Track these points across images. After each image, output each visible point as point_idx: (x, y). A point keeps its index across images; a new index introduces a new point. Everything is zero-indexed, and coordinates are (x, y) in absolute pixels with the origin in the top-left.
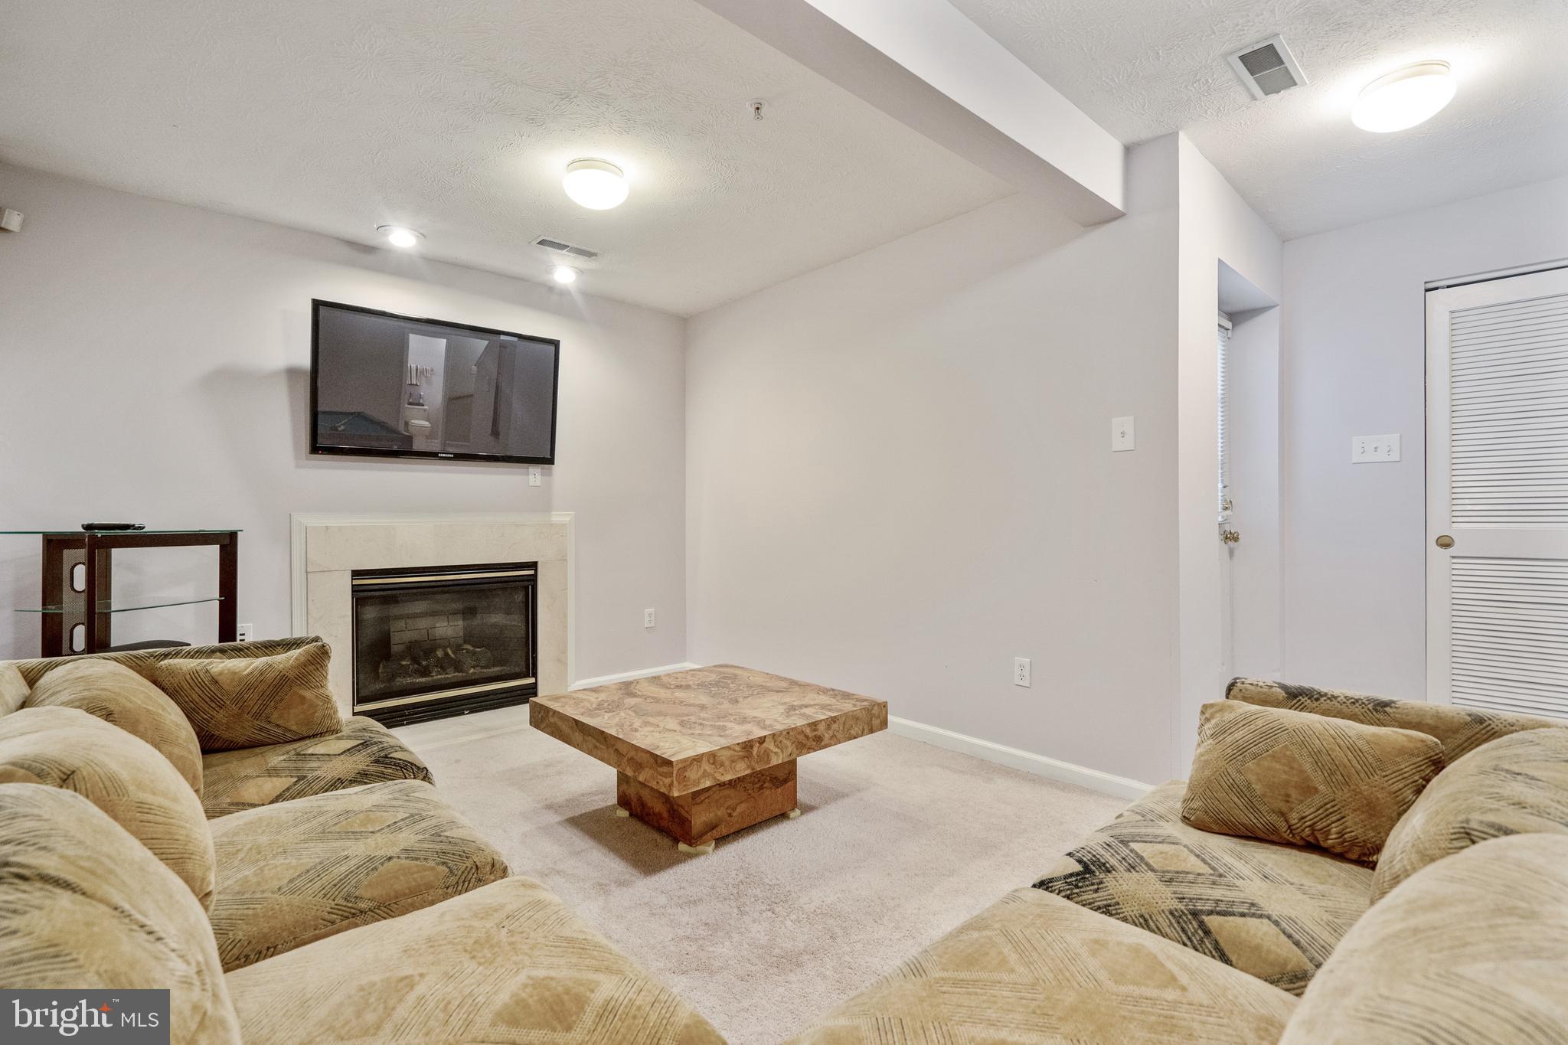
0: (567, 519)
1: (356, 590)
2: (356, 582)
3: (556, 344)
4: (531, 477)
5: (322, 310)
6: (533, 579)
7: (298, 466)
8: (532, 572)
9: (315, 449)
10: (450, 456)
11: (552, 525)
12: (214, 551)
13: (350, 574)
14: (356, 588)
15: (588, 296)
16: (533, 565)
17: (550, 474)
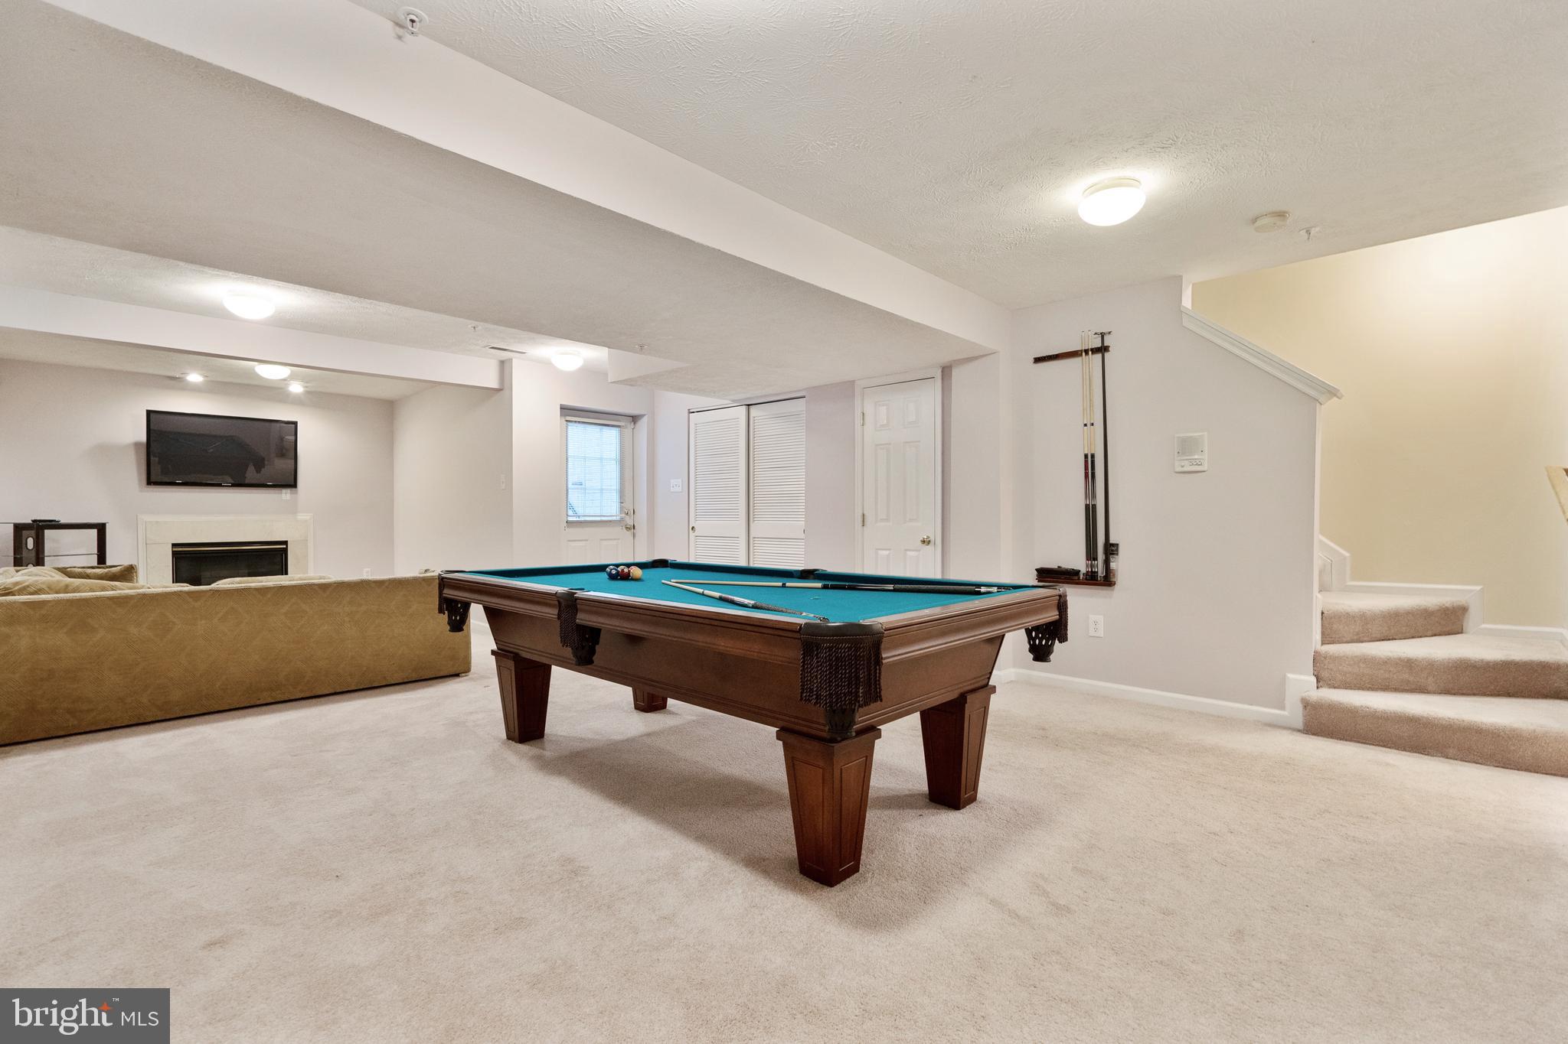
0: (308, 518)
1: (174, 553)
2: (174, 549)
3: (295, 423)
4: (283, 495)
5: (152, 415)
6: (285, 551)
7: (139, 492)
8: (285, 546)
9: (150, 482)
10: (230, 484)
11: (298, 520)
12: (94, 532)
13: (171, 545)
15: (308, 393)
16: (286, 543)
17: (296, 493)
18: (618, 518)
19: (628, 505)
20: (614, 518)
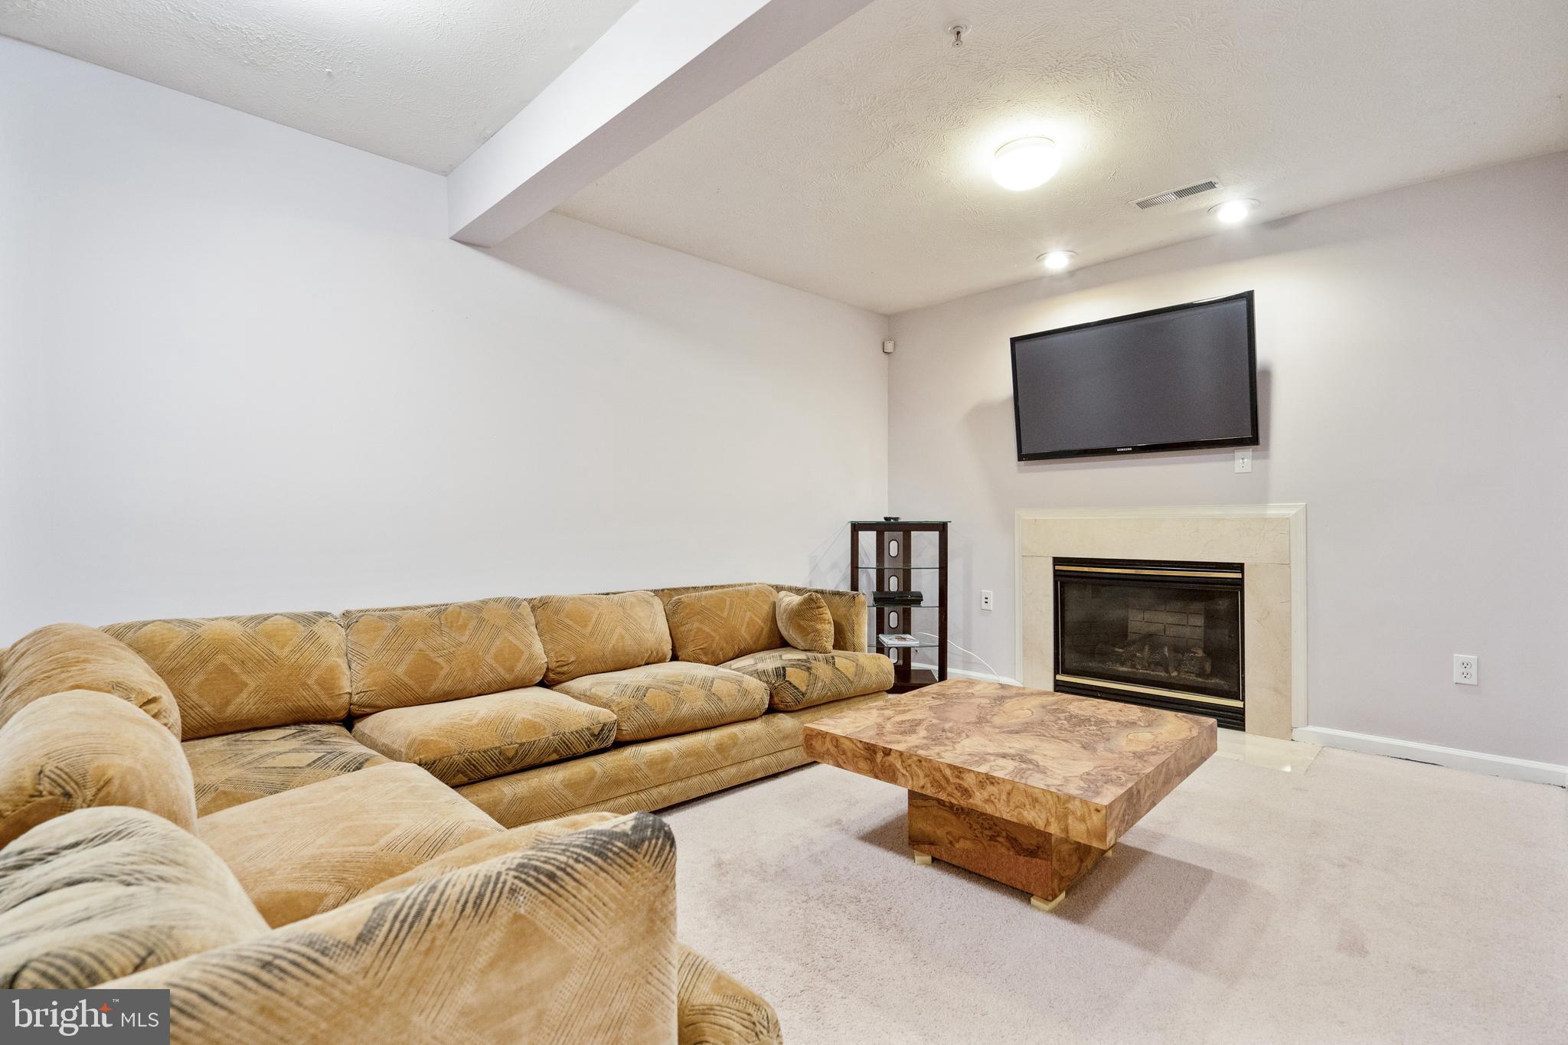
0: (1291, 513)
1: (1057, 575)
2: (1058, 568)
3: (1248, 300)
4: (1239, 463)
6: (1239, 584)
7: (1020, 471)
8: (1240, 576)
9: (1023, 455)
10: (1129, 449)
11: (1266, 519)
13: (1051, 561)
14: (1058, 573)
16: (1240, 568)
17: (1264, 457)
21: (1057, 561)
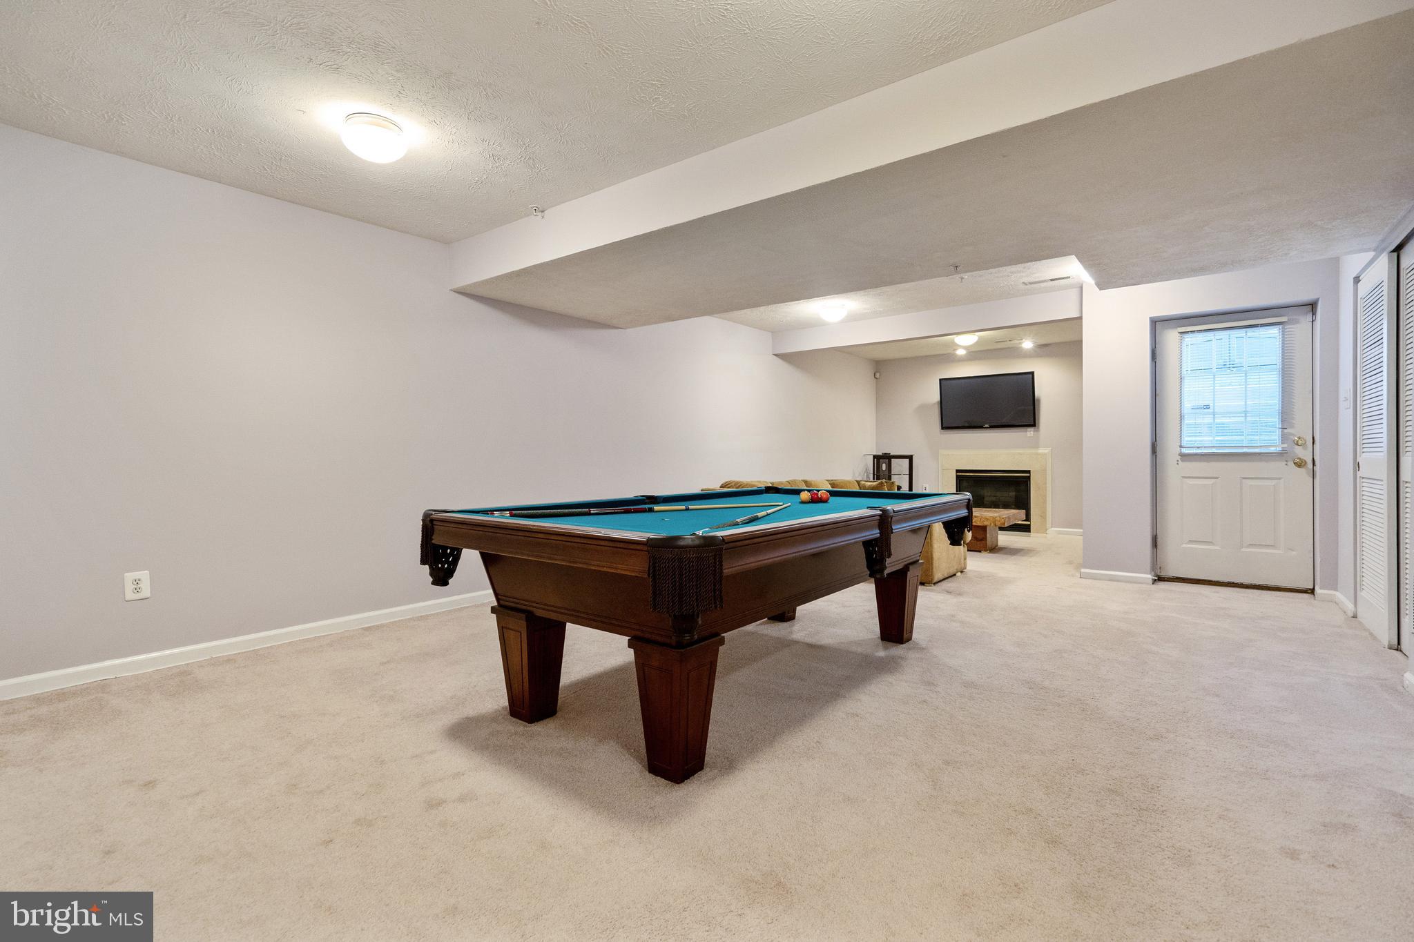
2: (958, 474)
3: (1033, 373)
4: (1028, 433)
5: (943, 380)
6: (1029, 477)
7: (943, 434)
8: (1028, 475)
9: (944, 427)
10: (989, 426)
11: (1037, 454)
12: (908, 460)
13: (955, 471)
16: (1029, 472)
17: (1038, 431)
18: (1279, 449)
19: (1301, 428)
20: (1272, 450)
21: (958, 471)
